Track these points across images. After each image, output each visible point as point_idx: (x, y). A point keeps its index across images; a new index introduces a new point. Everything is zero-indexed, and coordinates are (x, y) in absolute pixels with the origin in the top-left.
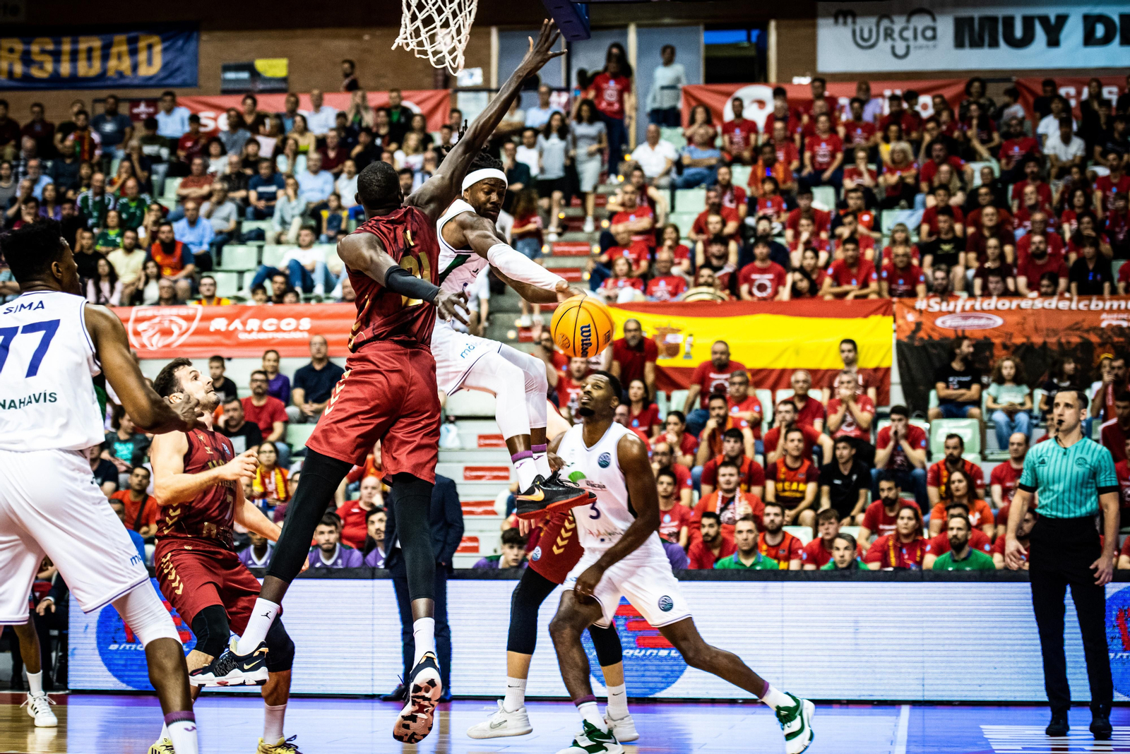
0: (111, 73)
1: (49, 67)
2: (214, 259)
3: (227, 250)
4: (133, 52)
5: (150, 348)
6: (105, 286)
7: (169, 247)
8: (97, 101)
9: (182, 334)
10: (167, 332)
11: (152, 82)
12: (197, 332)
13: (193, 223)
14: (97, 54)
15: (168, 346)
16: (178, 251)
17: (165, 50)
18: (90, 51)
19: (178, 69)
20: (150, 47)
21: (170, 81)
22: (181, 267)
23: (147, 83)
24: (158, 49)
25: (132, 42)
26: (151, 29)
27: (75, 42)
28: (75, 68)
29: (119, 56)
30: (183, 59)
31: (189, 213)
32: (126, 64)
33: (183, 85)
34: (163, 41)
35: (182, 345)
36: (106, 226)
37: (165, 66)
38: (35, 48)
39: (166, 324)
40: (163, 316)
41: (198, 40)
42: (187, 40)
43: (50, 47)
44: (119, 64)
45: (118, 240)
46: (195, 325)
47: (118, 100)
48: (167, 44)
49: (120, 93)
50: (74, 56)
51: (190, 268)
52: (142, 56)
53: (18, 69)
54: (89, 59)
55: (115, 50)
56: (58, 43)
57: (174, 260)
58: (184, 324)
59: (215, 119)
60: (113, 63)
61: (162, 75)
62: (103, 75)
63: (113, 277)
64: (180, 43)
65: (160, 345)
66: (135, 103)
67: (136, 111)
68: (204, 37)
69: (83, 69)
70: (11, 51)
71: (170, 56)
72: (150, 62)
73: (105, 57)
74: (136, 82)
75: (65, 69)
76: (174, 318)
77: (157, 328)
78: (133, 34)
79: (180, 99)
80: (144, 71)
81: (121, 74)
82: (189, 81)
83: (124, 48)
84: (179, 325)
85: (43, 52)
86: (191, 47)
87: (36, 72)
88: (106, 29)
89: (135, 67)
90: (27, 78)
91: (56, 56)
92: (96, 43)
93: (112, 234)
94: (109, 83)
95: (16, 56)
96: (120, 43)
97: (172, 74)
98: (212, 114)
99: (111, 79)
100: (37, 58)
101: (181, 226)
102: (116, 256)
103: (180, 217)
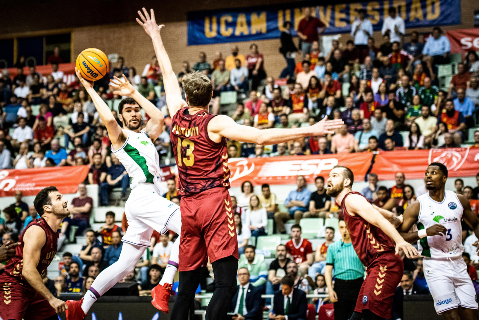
0: (412, 19)
1: (377, 18)
4: (424, 7)
6: (414, 138)
7: (451, 113)
9: (458, 163)
10: (450, 163)
11: (435, 23)
12: (467, 162)
13: (462, 100)
14: (403, 9)
15: (451, 170)
16: (456, 115)
17: (441, 5)
18: (400, 7)
19: (449, 15)
20: (433, 3)
21: (446, 22)
22: (458, 125)
23: (432, 24)
24: (437, 4)
27: (391, 3)
29: (416, 10)
30: (452, 9)
31: (459, 95)
32: (420, 14)
33: (453, 23)
35: (459, 170)
36: (412, 104)
37: (442, 13)
38: (369, 8)
40: (448, 153)
43: (377, 7)
44: (416, 14)
45: (420, 112)
46: (466, 158)
47: (418, 34)
49: (419, 30)
51: (462, 125)
52: (429, 9)
55: (413, 6)
56: (382, 4)
57: (453, 120)
58: (460, 157)
59: (472, 42)
60: (412, 14)
61: (440, 19)
62: (407, 21)
63: (419, 133)
66: (426, 35)
71: (444, 8)
72: (433, 11)
73: (408, 10)
74: (426, 23)
76: (454, 154)
77: (445, 160)
80: (430, 17)
81: (417, 20)
82: (456, 21)
83: (419, 5)
84: (457, 158)
85: (374, 10)
89: (425, 15)
91: (381, 11)
92: (403, 3)
93: (416, 108)
94: (411, 25)
96: (416, 2)
97: (446, 18)
98: (469, 39)
99: (412, 22)
100: (370, 13)
101: (456, 102)
102: (420, 121)
103: (455, 98)
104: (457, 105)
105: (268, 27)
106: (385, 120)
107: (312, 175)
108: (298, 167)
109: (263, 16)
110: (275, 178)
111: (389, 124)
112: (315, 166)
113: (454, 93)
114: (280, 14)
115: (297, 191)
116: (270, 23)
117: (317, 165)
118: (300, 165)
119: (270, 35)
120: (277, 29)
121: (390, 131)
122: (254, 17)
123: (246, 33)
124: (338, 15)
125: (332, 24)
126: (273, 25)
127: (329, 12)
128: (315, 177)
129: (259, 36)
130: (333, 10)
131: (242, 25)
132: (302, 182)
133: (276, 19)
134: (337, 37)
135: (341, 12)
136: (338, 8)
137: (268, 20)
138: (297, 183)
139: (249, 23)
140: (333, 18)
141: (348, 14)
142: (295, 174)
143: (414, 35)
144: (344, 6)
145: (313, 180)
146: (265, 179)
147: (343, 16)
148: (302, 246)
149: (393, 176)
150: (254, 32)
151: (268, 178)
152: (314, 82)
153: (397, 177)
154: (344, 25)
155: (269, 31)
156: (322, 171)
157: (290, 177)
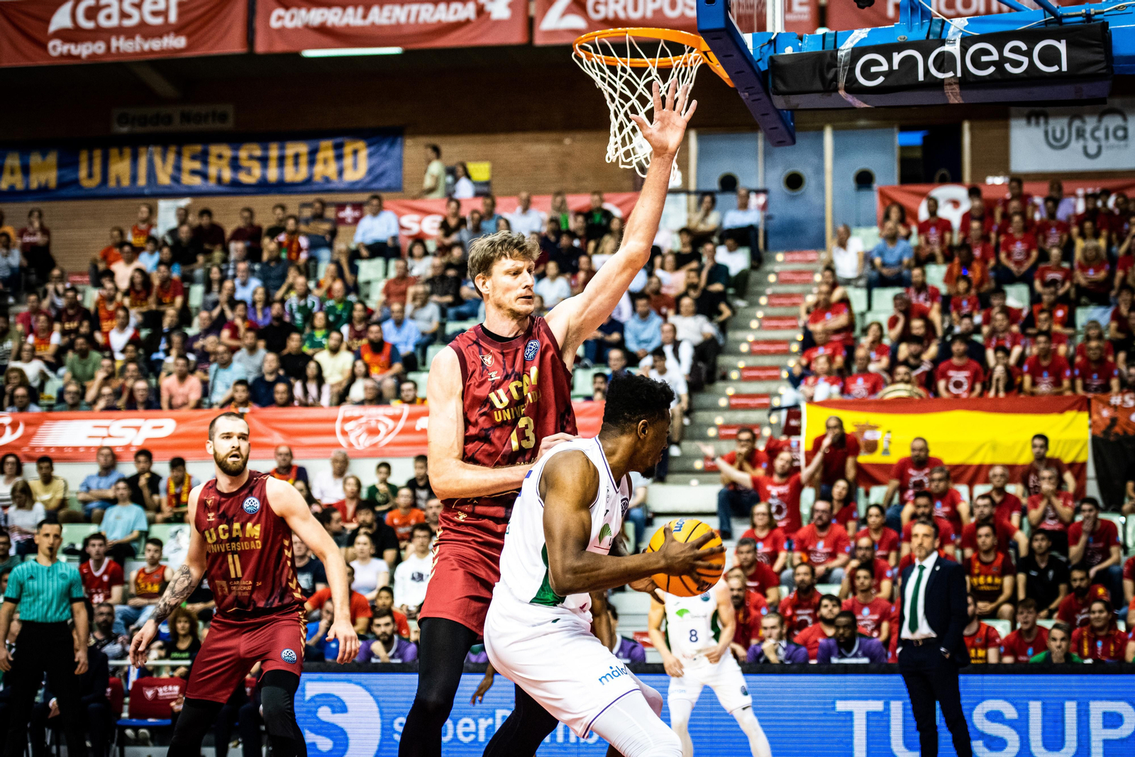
0: (318, 178)
1: (257, 172)
2: (419, 360)
3: (431, 350)
4: (339, 157)
5: (357, 447)
6: (312, 388)
7: (378, 346)
8: (304, 205)
9: (388, 433)
10: (374, 432)
11: (358, 187)
12: (403, 432)
13: (399, 323)
14: (304, 160)
15: (375, 445)
16: (387, 350)
17: (370, 156)
18: (297, 156)
19: (382, 174)
20: (355, 152)
21: (375, 185)
22: (390, 366)
23: (352, 188)
24: (363, 154)
25: (338, 147)
26: (357, 134)
27: (282, 148)
28: (282, 174)
29: (325, 161)
30: (388, 164)
31: (394, 315)
32: (332, 170)
33: (389, 189)
34: (369, 145)
35: (388, 445)
36: (313, 328)
37: (370, 171)
38: (243, 154)
39: (373, 424)
40: (370, 416)
41: (402, 145)
42: (392, 144)
43: (258, 153)
44: (326, 169)
45: (324, 341)
46: (401, 424)
47: (324, 205)
48: (372, 149)
49: (327, 198)
50: (281, 160)
51: (397, 367)
52: (348, 161)
53: (227, 175)
54: (296, 164)
55: (321, 156)
56: (266, 149)
57: (383, 359)
58: (391, 423)
59: (420, 222)
60: (319, 169)
61: (368, 179)
62: (309, 180)
63: (320, 379)
64: (385, 148)
65: (368, 443)
66: (341, 207)
67: (342, 215)
68: (409, 142)
69: (291, 174)
70: (220, 157)
71: (374, 161)
72: (355, 166)
73: (312, 162)
74: (341, 186)
75: (273, 174)
76: (381, 418)
77: (364, 428)
78: (339, 140)
79: (386, 203)
80: (351, 176)
81: (327, 180)
82: (394, 185)
83: (330, 154)
84: (385, 425)
85: (251, 158)
86: (396, 151)
87: (244, 178)
88: (311, 135)
89: (341, 172)
90: (235, 183)
91: (264, 161)
92: (303, 148)
93: (319, 335)
94: (315, 187)
95: (224, 162)
96: (326, 149)
97: (377, 178)
98: (416, 217)
99: (317, 184)
100: (245, 163)
101: (388, 326)
102: (323, 357)
103: (386, 319)
104: (389, 332)
105: (59, 178)
106: (262, 352)
107: (127, 447)
108: (104, 432)
109: (52, 158)
110: (60, 449)
111: (267, 360)
112: (133, 431)
113: (386, 310)
114: (84, 157)
115: (100, 475)
116: (64, 172)
117: (138, 428)
118: (108, 427)
119: (64, 192)
120: (76, 182)
121: (271, 373)
122: (35, 159)
123: (20, 186)
124: (188, 164)
125: (176, 179)
126: (70, 176)
127: (171, 158)
128: (134, 450)
129: (43, 193)
130: (179, 155)
131: (12, 172)
132: (110, 459)
133: (75, 165)
134: (184, 202)
135: (194, 158)
136: (188, 151)
137: (60, 166)
138: (98, 461)
139: (26, 170)
140: (178, 168)
141: (205, 163)
142: (97, 443)
143: (317, 205)
144: (198, 148)
145: (132, 456)
146: (42, 450)
147: (197, 165)
148: (105, 573)
149: (271, 452)
150: (34, 185)
151: (48, 448)
152: (138, 279)
153: (280, 454)
154: (197, 181)
155: (62, 184)
156: (147, 439)
157: (88, 448)
